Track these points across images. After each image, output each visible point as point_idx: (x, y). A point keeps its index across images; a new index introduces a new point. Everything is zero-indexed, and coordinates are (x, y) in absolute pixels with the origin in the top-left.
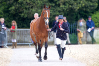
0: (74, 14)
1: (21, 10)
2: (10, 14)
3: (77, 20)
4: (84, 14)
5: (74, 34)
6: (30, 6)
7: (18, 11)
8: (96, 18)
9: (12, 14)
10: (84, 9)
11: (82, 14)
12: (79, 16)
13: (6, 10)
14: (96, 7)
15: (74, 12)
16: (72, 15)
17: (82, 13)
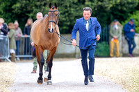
0: (105, 14)
1: (29, 9)
2: (13, 14)
3: (109, 22)
4: (120, 14)
5: (104, 42)
6: (43, 3)
7: (24, 10)
8: (137, 20)
9: (16, 14)
10: (120, 8)
11: (116, 15)
12: (112, 17)
13: (8, 8)
14: (137, 4)
15: (105, 12)
16: (103, 16)
17: (117, 13)
